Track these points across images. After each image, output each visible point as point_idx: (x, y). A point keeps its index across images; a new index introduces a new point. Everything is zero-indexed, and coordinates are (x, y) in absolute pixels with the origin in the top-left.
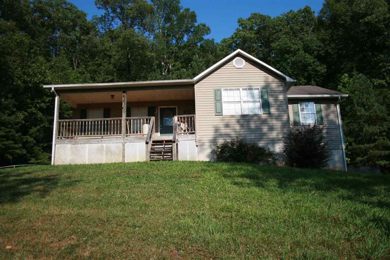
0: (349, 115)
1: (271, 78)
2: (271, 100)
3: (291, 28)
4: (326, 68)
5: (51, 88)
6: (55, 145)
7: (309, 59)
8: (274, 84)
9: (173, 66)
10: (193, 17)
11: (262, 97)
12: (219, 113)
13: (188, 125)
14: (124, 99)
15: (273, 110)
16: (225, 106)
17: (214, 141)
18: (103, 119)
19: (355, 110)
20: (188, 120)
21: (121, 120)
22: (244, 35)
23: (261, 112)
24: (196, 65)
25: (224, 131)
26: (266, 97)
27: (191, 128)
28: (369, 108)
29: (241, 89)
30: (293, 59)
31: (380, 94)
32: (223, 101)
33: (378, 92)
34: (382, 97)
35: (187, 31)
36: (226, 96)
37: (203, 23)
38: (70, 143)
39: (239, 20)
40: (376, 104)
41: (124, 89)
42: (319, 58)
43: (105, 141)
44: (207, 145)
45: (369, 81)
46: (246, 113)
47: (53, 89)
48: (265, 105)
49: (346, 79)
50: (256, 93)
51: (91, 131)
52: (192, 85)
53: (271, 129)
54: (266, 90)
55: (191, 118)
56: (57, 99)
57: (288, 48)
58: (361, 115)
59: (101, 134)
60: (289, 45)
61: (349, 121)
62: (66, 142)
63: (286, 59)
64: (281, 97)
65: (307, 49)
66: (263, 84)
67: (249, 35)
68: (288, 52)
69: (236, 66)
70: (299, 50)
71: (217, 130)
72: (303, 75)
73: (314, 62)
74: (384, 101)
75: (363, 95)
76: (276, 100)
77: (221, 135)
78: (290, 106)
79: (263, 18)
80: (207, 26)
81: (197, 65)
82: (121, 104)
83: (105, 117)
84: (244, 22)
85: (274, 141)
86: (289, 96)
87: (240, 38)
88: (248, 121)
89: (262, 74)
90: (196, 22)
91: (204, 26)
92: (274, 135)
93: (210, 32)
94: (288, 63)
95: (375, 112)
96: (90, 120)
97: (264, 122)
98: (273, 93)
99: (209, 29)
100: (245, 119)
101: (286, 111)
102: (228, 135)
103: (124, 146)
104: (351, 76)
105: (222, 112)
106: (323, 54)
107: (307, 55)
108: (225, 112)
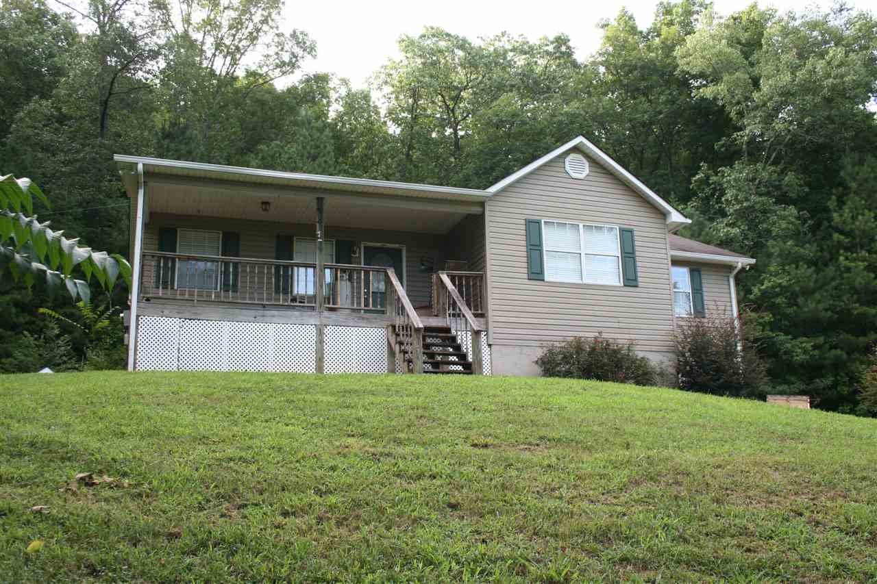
5: (135, 165)
6: (138, 316)
12: (536, 274)
16: (548, 260)
23: (619, 281)
29: (581, 226)
32: (544, 249)
38: (180, 316)
43: (274, 316)
46: (591, 279)
50: (612, 237)
52: (478, 204)
54: (629, 234)
55: (474, 279)
62: (166, 312)
69: (571, 172)
103: (320, 333)
105: (542, 272)
108: (549, 275)
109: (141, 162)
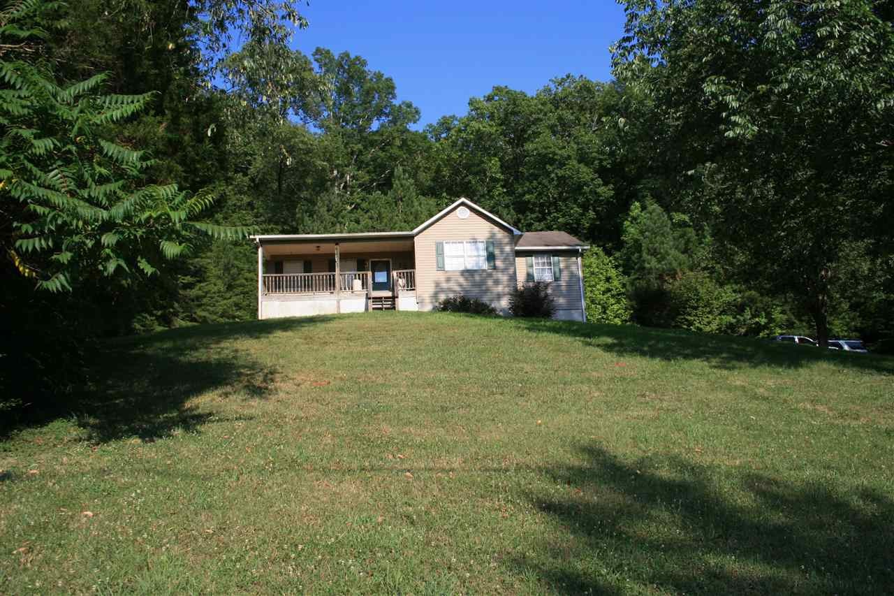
0: (636, 267)
1: (496, 229)
2: (497, 252)
3: (560, 119)
4: (613, 189)
5: (255, 239)
6: (262, 302)
7: (586, 173)
8: (500, 234)
9: (353, 177)
10: (390, 88)
11: (487, 249)
12: (441, 268)
13: (407, 281)
14: (337, 250)
15: (499, 263)
16: (447, 261)
17: (435, 295)
18: (303, 274)
19: (644, 261)
20: (407, 275)
21: (334, 275)
22: (479, 128)
23: (485, 266)
24: (399, 186)
25: (444, 285)
26: (491, 249)
27: (411, 284)
28: (663, 258)
29: (464, 242)
30: (560, 173)
31: (682, 236)
32: (445, 255)
33: (676, 234)
34: (683, 242)
35: (380, 113)
36: (448, 249)
37: (408, 101)
38: (279, 300)
39: (471, 100)
40: (673, 252)
41: (337, 241)
42: (602, 172)
43: (318, 297)
44: (428, 300)
45: (666, 216)
46: (469, 267)
47: (258, 240)
48: (491, 257)
49: (636, 211)
50: (482, 246)
51: (301, 287)
52: (412, 237)
53: (497, 282)
54: (491, 243)
55: (411, 273)
56: (260, 250)
57: (551, 155)
58: (651, 268)
59: (312, 290)
60: (552, 150)
61: (636, 276)
62: (274, 299)
63: (548, 174)
64: (508, 249)
65: (583, 159)
66: (487, 235)
67: (488, 129)
68: (552, 161)
69: (459, 216)
70: (569, 157)
71: (437, 284)
72: (576, 200)
73: (593, 180)
74: (686, 248)
75: (655, 237)
76: (502, 252)
77: (442, 291)
78: (518, 260)
79: (514, 99)
80: (414, 106)
81: (402, 186)
82: (333, 255)
83: (306, 271)
84: (480, 105)
85: (499, 297)
86: (516, 248)
87: (472, 133)
88: (473, 276)
89: (487, 226)
90: (394, 97)
91: (409, 106)
92: (500, 289)
93: (420, 117)
94: (553, 179)
95: (670, 264)
96: (288, 275)
97: (490, 275)
98: (500, 245)
99: (417, 112)
100: (468, 273)
101: (513, 264)
102: (450, 290)
103: (338, 302)
104: (644, 208)
105: (443, 267)
106: (608, 166)
107: (583, 168)
108: (447, 268)
109: (258, 237)
